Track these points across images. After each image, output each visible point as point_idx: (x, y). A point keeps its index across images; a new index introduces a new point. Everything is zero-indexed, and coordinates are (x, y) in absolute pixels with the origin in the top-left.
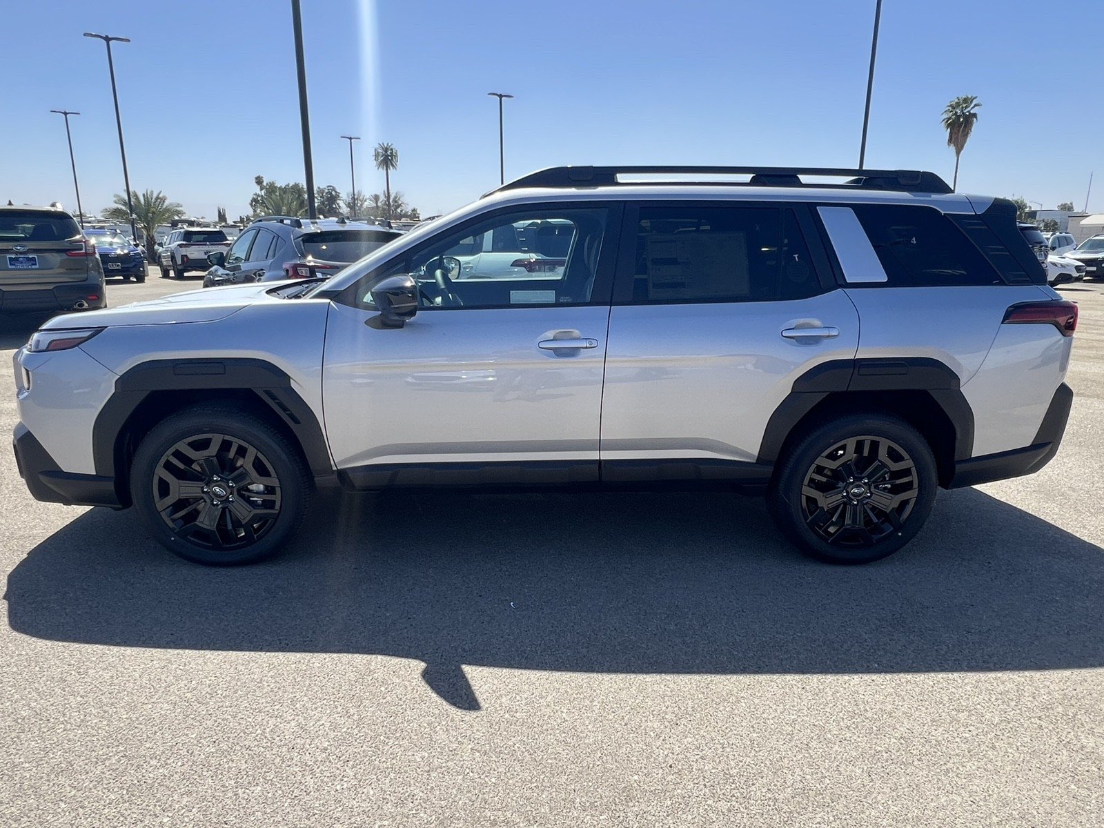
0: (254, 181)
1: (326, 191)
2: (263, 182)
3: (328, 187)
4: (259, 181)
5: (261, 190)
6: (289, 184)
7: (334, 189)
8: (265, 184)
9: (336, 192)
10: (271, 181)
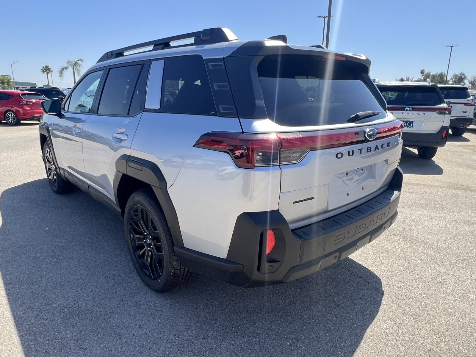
0: (420, 72)
1: (459, 75)
2: (424, 72)
3: (460, 73)
4: (422, 72)
5: (422, 76)
6: (438, 73)
7: (464, 75)
8: (425, 73)
9: (465, 76)
10: (428, 72)
